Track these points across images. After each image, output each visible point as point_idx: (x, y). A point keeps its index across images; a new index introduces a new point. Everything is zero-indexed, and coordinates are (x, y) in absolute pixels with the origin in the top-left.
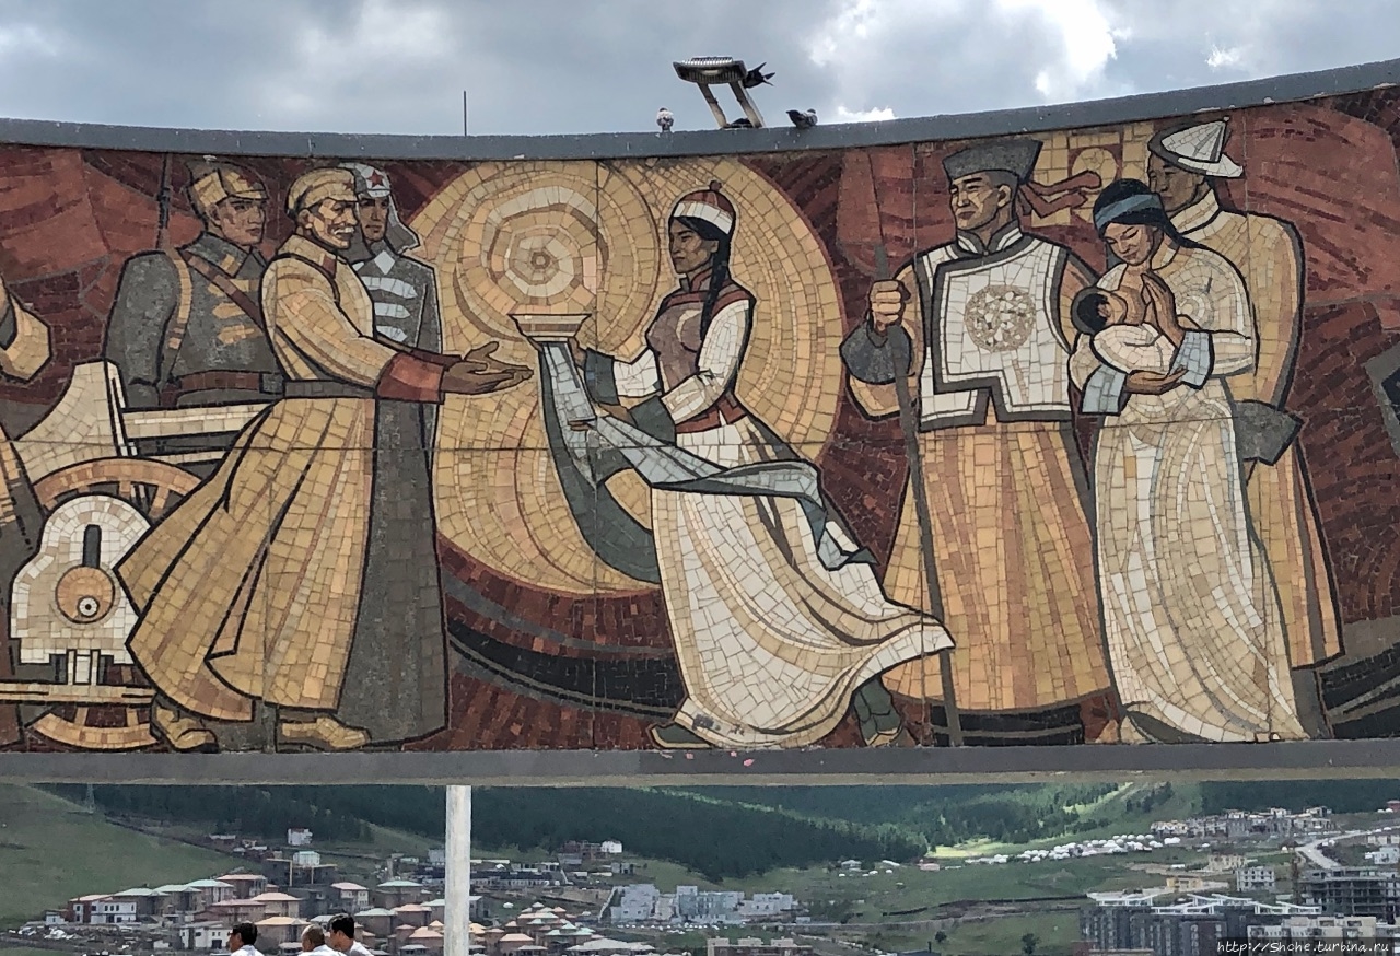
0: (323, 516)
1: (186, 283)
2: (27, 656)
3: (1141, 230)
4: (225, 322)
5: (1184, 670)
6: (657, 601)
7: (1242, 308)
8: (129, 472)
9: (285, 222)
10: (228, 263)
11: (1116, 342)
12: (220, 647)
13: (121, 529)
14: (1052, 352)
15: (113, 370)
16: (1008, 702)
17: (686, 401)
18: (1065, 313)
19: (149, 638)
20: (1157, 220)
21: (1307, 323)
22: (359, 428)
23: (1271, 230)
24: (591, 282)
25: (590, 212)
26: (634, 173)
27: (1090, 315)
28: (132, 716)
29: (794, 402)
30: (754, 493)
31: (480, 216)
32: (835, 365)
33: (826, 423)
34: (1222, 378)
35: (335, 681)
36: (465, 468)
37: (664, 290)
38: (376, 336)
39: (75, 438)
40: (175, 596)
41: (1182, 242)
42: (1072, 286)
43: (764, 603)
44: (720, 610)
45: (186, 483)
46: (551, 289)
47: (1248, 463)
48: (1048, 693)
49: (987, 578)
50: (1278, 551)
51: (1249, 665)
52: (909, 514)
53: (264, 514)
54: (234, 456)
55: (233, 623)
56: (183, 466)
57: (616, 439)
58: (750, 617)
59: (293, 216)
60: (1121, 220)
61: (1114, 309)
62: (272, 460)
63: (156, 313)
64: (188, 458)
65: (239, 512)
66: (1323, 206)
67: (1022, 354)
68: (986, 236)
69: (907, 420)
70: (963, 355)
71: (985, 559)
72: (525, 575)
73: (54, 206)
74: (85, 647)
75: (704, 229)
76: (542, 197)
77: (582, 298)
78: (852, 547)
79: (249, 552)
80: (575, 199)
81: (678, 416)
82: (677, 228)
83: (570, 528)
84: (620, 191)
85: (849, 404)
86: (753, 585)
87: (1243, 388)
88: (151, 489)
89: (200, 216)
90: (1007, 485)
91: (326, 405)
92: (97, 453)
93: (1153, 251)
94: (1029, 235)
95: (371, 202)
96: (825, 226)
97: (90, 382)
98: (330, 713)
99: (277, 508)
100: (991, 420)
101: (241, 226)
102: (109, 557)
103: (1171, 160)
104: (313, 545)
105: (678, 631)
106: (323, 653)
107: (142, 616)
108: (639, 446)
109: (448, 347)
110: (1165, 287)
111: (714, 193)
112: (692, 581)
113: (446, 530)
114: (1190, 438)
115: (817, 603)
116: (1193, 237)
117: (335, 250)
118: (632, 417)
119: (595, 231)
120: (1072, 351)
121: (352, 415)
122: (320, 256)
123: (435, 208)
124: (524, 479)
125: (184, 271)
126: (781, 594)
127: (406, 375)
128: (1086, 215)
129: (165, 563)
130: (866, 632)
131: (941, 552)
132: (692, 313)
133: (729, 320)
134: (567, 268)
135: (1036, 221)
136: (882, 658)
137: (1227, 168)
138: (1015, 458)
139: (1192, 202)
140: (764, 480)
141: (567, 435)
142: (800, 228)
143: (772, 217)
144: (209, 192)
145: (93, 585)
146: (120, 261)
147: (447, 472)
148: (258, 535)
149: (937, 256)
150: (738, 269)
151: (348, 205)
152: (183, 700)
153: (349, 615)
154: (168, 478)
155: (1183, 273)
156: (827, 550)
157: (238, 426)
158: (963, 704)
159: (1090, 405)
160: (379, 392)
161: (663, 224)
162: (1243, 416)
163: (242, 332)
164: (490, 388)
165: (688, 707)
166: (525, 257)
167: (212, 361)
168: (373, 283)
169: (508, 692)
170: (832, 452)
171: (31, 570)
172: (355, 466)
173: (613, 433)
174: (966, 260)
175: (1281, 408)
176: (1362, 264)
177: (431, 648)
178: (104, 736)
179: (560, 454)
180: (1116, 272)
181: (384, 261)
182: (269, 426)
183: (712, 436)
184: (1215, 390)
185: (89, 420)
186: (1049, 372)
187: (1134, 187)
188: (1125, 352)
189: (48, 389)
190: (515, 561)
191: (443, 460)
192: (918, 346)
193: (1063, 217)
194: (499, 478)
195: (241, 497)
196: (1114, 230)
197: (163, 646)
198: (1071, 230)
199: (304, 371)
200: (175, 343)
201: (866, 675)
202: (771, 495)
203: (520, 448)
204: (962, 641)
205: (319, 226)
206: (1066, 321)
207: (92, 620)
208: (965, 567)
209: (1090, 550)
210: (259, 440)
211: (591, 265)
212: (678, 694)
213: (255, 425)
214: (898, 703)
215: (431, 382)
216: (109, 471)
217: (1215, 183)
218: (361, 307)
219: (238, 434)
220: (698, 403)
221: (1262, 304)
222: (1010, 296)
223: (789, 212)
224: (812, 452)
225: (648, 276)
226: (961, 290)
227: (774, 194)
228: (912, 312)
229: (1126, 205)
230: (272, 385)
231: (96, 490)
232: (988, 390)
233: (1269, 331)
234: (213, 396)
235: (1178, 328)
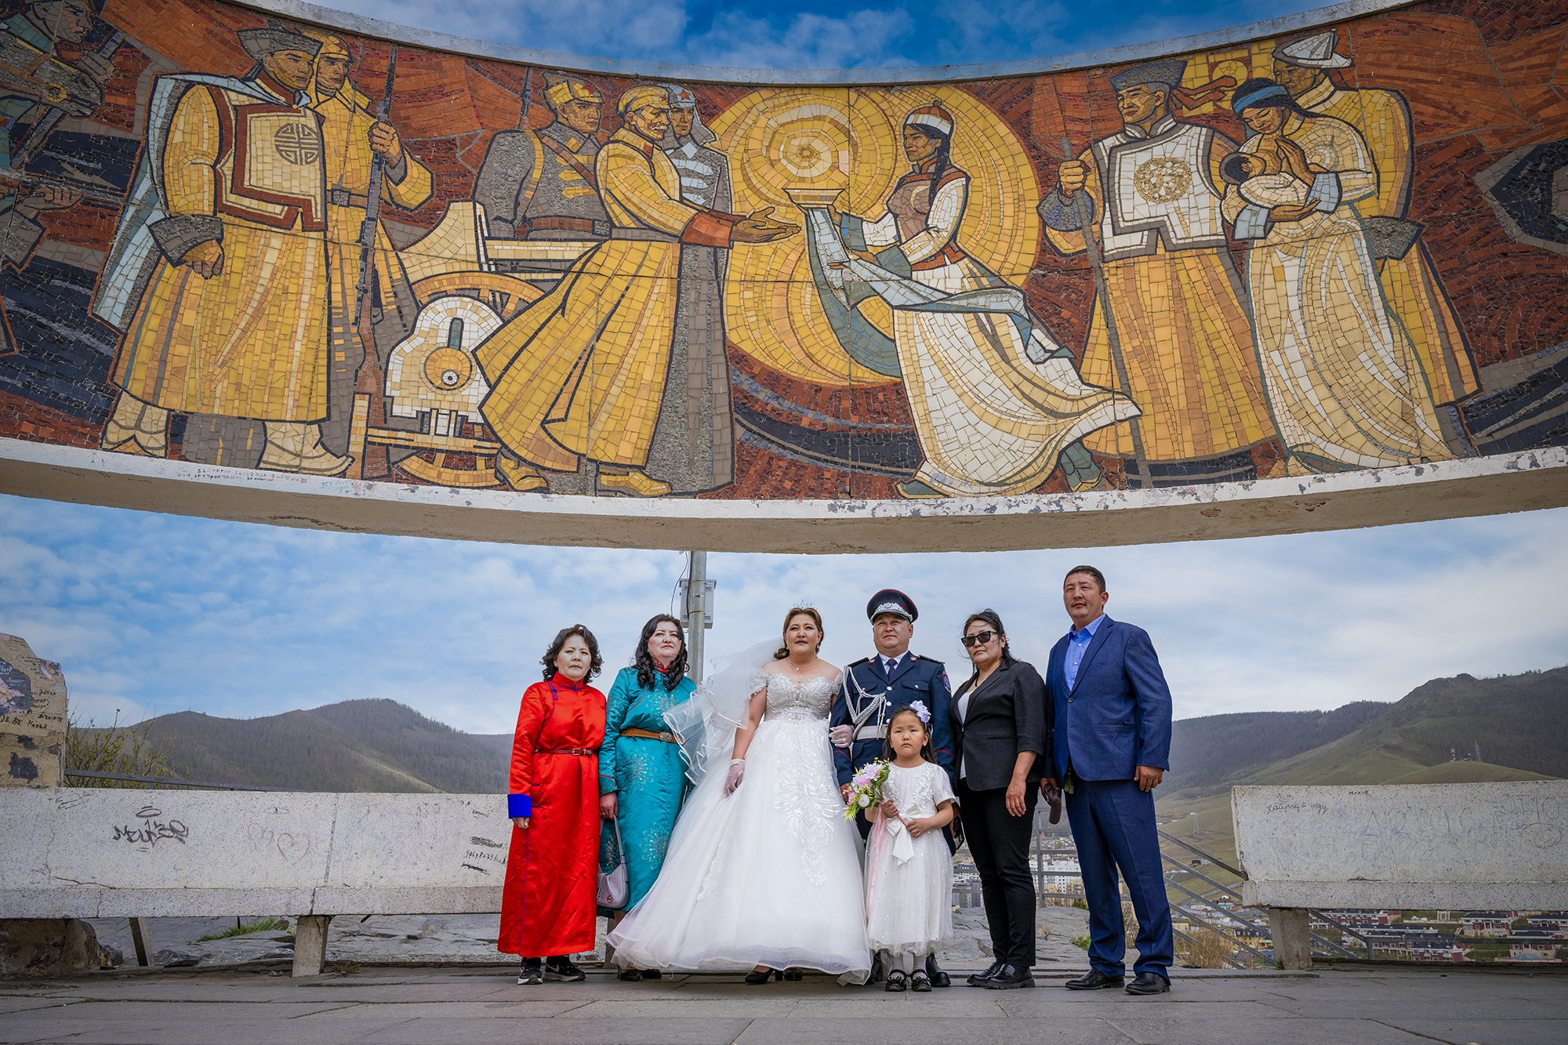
0: (638, 324)
1: (539, 154)
2: (397, 410)
3: (1272, 111)
4: (567, 184)
5: (1339, 417)
6: (898, 389)
7: (1362, 153)
8: (488, 282)
9: (615, 120)
10: (573, 143)
11: (1259, 189)
12: (554, 415)
13: (479, 323)
14: (1206, 200)
15: (480, 209)
16: (1189, 452)
17: (920, 248)
18: (1215, 171)
19: (497, 405)
20: (1286, 103)
21: (1417, 156)
22: (667, 264)
23: (1380, 97)
24: (844, 167)
25: (844, 121)
26: (876, 96)
27: (1236, 170)
28: (481, 463)
29: (1003, 247)
30: (974, 311)
31: (762, 121)
32: (1034, 220)
33: (1029, 261)
34: (1350, 203)
35: (645, 445)
36: (748, 294)
37: (900, 172)
38: (682, 200)
39: (447, 254)
40: (520, 373)
41: (1306, 114)
42: (1221, 150)
43: (985, 389)
44: (950, 396)
45: (533, 294)
46: (815, 172)
47: (1379, 261)
48: (1223, 443)
49: (1166, 362)
50: (1413, 321)
51: (1396, 407)
52: (1098, 320)
53: (591, 321)
54: (570, 277)
55: (564, 399)
56: (531, 282)
57: (865, 275)
58: (973, 398)
59: (622, 115)
60: (1257, 105)
61: (1256, 165)
62: (600, 282)
63: (516, 172)
64: (534, 276)
65: (573, 318)
66: (1421, 76)
67: (1183, 203)
68: (1147, 125)
69: (1093, 254)
70: (1134, 206)
71: (1162, 349)
72: (796, 371)
73: (441, 92)
74: (445, 407)
75: (930, 132)
76: (807, 112)
77: (839, 179)
78: (1053, 347)
79: (579, 347)
80: (834, 114)
81: (912, 259)
82: (909, 131)
83: (829, 337)
84: (865, 106)
85: (1046, 247)
86: (975, 376)
87: (1369, 208)
88: (505, 296)
89: (554, 111)
90: (1178, 296)
91: (643, 245)
92: (464, 267)
93: (1283, 123)
94: (1181, 121)
95: (680, 110)
96: (1022, 127)
97: (460, 216)
98: (640, 469)
99: (602, 317)
100: (1161, 251)
101: (583, 119)
102: (470, 340)
103: (1292, 63)
104: (631, 343)
105: (917, 411)
106: (634, 424)
107: (492, 388)
108: (883, 280)
109: (736, 209)
110: (1296, 146)
111: (937, 108)
112: (927, 375)
113: (733, 337)
114: (1328, 247)
115: (1027, 388)
116: (1317, 110)
117: (652, 141)
118: (876, 260)
119: (848, 133)
120: (1223, 198)
121: (662, 255)
122: (642, 143)
123: (728, 116)
124: (794, 303)
125: (538, 146)
126: (997, 383)
127: (704, 227)
128: (1226, 105)
129: (512, 351)
130: (1066, 407)
131: (1126, 346)
132: (922, 188)
133: (950, 196)
134: (827, 158)
135: (1186, 113)
136: (1084, 425)
137: (1339, 61)
138: (1182, 275)
139: (1311, 88)
140: (981, 301)
141: (827, 272)
142: (1002, 129)
143: (981, 123)
144: (560, 94)
145: (453, 362)
146: (489, 134)
147: (734, 296)
148: (587, 334)
149: (1109, 142)
150: (956, 157)
151: (663, 111)
152: (522, 453)
153: (657, 396)
154: (518, 289)
155: (1308, 136)
156: (1035, 351)
157: (575, 256)
158: (1151, 456)
159: (1241, 233)
160: (685, 239)
161: (899, 130)
162: (1374, 230)
163: (581, 190)
164: (768, 239)
165: (926, 467)
166: (795, 150)
167: (557, 209)
168: (681, 164)
169: (780, 459)
170: (1033, 281)
171: (406, 346)
172: (664, 289)
173: (862, 271)
174: (1133, 142)
175: (1402, 219)
176: (1461, 110)
177: (721, 422)
178: (457, 476)
179: (822, 286)
180: (1254, 141)
181: (689, 149)
182: (598, 258)
183: (939, 272)
184: (1345, 212)
185: (460, 242)
186: (1205, 214)
187: (1264, 83)
188: (1266, 194)
189: (428, 217)
190: (787, 361)
191: (731, 288)
192: (1099, 204)
193: (1208, 108)
194: (777, 302)
195: (575, 307)
196: (1249, 113)
197: (508, 412)
198: (1215, 117)
199: (626, 221)
200: (528, 194)
201: (1069, 439)
202: (987, 312)
203: (791, 281)
204: (1148, 409)
205: (641, 124)
206: (1216, 178)
207: (452, 388)
208: (1147, 355)
209: (1248, 333)
210: (590, 267)
211: (845, 156)
212: (918, 459)
213: (588, 256)
214: (1097, 459)
215: (722, 233)
216: (471, 280)
217: (1328, 72)
218: (671, 181)
219: (574, 262)
220: (928, 250)
221: (1378, 148)
222: (1169, 164)
223: (993, 118)
224: (1019, 281)
225: (888, 164)
226: (1129, 164)
227: (982, 107)
228: (1092, 180)
229: (1258, 95)
230: (601, 229)
231: (461, 293)
232: (1157, 230)
233: (1387, 165)
234: (556, 234)
235: (1311, 173)
